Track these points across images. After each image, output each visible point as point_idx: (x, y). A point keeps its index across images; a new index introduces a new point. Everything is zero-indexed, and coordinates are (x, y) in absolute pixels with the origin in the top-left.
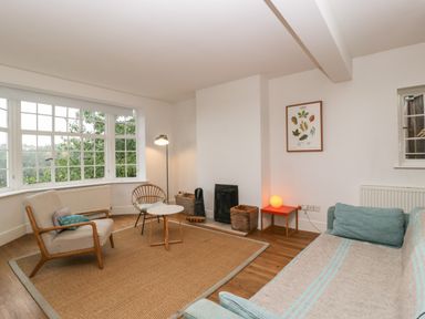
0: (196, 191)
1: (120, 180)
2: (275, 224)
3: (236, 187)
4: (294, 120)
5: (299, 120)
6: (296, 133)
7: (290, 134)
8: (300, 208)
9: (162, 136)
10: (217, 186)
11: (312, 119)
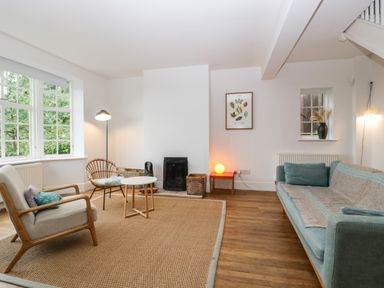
0: (146, 164)
1: (49, 157)
2: (216, 187)
3: (186, 159)
4: (232, 105)
5: (236, 105)
6: (233, 115)
7: (229, 115)
8: (235, 173)
9: (103, 111)
10: (166, 159)
11: (246, 105)
